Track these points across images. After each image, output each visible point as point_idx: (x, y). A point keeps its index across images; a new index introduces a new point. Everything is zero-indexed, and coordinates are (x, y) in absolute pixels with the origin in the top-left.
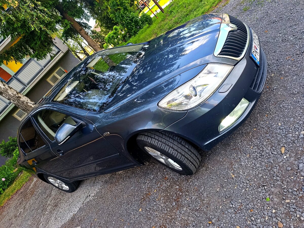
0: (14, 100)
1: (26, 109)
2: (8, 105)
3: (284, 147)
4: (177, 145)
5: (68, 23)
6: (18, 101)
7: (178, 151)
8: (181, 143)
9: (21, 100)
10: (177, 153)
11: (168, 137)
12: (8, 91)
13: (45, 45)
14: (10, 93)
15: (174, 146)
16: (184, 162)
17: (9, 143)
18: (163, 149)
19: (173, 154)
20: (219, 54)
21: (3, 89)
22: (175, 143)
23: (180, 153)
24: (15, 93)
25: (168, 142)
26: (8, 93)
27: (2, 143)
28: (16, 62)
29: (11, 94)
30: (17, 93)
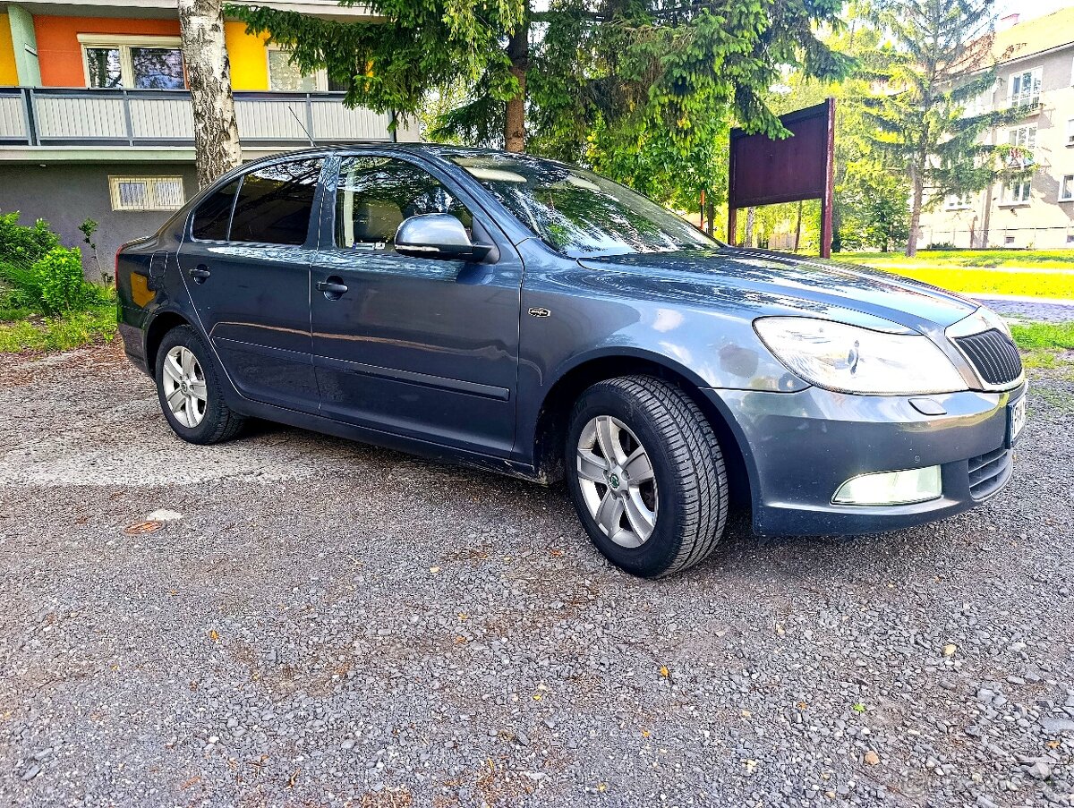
0: (206, 129)
1: (212, 175)
2: (131, 143)
3: (958, 646)
4: (704, 457)
5: (515, 90)
6: (214, 140)
7: (695, 470)
8: (714, 461)
9: (225, 145)
10: (691, 471)
11: (698, 423)
12: (218, 98)
13: (410, 86)
14: (218, 105)
15: (696, 451)
16: (687, 507)
17: (27, 234)
18: (668, 435)
19: (682, 467)
20: (956, 338)
21: (212, 79)
22: (702, 448)
23: (698, 479)
24: (228, 116)
25: (689, 432)
26: (215, 100)
27: (8, 216)
28: (293, 58)
29: (217, 111)
30: (232, 120)
